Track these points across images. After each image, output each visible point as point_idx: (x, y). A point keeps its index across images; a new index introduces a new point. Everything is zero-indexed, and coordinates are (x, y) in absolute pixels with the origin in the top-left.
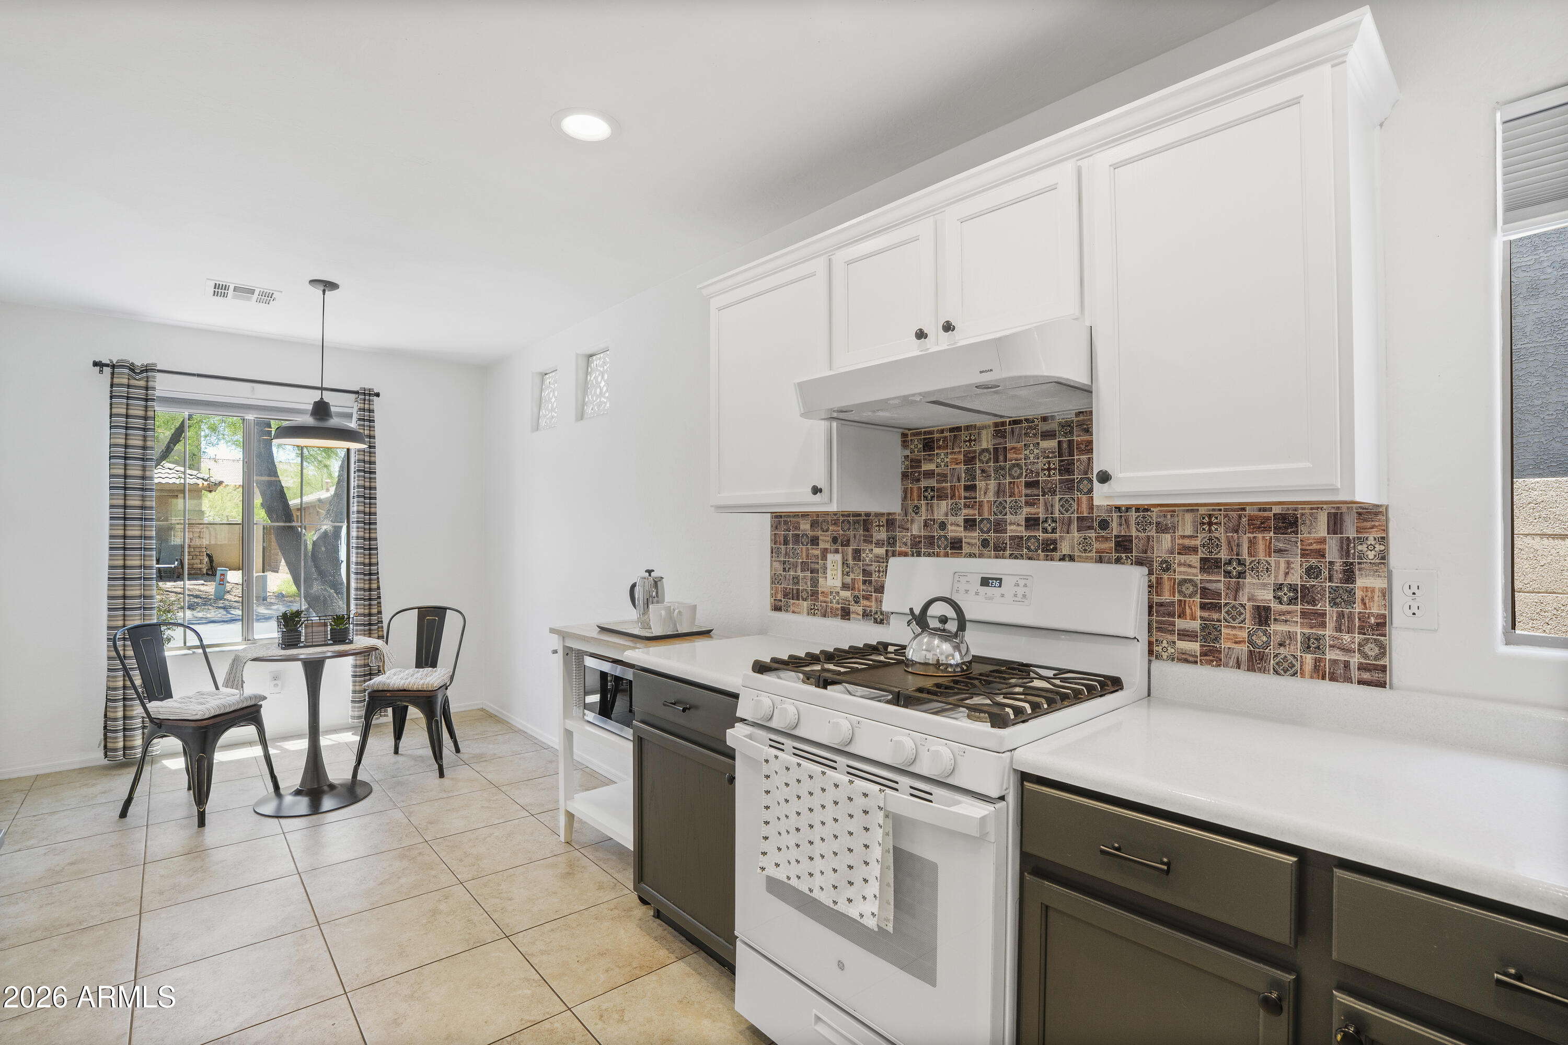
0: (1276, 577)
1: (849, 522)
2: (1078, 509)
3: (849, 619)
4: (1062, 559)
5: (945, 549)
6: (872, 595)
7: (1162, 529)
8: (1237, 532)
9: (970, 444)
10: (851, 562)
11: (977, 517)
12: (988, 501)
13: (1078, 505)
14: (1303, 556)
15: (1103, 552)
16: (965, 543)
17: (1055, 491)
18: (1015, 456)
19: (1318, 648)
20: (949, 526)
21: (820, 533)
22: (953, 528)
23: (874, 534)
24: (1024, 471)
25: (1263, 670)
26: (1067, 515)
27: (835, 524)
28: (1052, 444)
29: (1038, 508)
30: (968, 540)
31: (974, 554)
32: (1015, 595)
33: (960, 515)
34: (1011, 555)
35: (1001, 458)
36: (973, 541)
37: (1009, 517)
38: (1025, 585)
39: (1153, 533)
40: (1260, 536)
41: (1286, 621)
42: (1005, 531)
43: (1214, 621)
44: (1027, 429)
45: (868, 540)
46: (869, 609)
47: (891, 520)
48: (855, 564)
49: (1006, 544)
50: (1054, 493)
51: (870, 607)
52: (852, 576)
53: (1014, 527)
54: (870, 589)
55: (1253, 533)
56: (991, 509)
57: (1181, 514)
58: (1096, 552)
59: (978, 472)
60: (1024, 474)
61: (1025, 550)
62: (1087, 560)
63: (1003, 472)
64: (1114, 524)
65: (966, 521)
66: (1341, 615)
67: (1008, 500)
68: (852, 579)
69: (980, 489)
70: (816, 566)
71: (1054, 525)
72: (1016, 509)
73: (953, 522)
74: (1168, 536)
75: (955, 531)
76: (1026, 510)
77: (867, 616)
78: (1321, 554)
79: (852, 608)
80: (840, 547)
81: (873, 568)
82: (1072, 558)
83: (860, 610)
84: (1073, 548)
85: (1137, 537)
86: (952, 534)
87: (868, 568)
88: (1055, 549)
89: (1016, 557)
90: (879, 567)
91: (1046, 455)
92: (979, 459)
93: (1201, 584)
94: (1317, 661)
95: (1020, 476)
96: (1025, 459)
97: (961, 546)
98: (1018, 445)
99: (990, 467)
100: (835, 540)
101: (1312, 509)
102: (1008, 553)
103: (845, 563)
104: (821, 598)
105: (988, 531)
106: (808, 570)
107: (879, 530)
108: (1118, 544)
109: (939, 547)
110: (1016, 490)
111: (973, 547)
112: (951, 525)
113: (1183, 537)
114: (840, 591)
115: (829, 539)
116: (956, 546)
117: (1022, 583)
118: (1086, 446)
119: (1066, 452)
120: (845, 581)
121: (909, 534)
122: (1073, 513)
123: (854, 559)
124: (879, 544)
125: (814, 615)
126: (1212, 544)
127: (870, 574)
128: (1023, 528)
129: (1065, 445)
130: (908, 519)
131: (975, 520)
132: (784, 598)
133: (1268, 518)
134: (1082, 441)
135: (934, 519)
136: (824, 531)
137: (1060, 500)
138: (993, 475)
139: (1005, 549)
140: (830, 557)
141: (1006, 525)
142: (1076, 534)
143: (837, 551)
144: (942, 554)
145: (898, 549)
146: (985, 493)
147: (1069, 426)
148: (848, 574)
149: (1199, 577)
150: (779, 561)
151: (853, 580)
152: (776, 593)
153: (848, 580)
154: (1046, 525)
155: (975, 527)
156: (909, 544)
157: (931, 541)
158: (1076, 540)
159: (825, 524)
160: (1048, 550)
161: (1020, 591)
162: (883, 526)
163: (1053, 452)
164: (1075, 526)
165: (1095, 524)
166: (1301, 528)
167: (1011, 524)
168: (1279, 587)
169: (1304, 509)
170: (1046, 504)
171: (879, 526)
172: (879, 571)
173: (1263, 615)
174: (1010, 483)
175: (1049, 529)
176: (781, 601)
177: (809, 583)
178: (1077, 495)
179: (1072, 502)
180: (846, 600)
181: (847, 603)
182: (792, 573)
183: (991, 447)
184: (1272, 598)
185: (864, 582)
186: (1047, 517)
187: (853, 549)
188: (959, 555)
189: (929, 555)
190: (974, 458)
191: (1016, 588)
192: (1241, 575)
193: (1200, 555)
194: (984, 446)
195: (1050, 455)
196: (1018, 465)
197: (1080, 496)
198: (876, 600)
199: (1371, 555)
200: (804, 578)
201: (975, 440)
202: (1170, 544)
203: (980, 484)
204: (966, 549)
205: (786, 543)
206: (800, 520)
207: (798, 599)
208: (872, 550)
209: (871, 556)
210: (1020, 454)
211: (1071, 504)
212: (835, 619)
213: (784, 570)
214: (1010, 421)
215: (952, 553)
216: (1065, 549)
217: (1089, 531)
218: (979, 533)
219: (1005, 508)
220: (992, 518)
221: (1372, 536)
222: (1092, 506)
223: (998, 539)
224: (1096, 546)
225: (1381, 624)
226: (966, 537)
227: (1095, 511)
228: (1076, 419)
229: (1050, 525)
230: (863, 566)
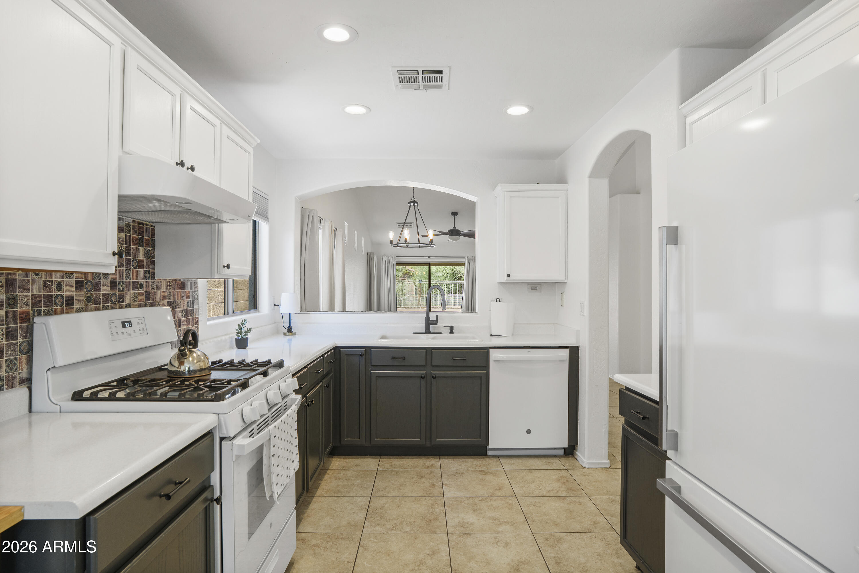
0: (182, 307)
2: (132, 277)
4: (126, 307)
5: (61, 306)
7: (158, 288)
8: (174, 289)
11: (84, 280)
13: (132, 274)
14: (186, 298)
16: (76, 300)
17: (123, 265)
20: (64, 287)
22: (68, 288)
26: (128, 280)
28: (121, 235)
29: (116, 275)
31: (82, 308)
32: (140, 330)
33: (72, 278)
34: (103, 306)
36: (81, 298)
37: (102, 281)
38: (142, 323)
39: (155, 290)
41: (184, 324)
42: (100, 290)
47: (11, 279)
49: (101, 299)
50: (123, 267)
53: (105, 287)
55: (178, 290)
56: (92, 275)
57: (162, 281)
58: (139, 301)
61: (110, 303)
62: (135, 306)
64: (144, 286)
65: (77, 282)
66: (192, 318)
71: (123, 286)
72: (106, 275)
73: (68, 283)
74: (159, 292)
75: (69, 291)
76: (111, 276)
82: (129, 306)
84: (130, 299)
85: (151, 292)
86: (68, 293)
88: (123, 301)
91: (120, 242)
97: (73, 302)
102: (102, 305)
105: (91, 291)
108: (146, 297)
109: (56, 304)
111: (81, 303)
112: (66, 285)
113: (164, 292)
116: (69, 303)
117: (140, 321)
118: (136, 241)
119: (128, 242)
121: (30, 294)
122: (130, 279)
126: (169, 295)
128: (109, 288)
129: (128, 238)
130: (28, 279)
131: (82, 282)
133: (180, 284)
134: (134, 237)
135: (52, 281)
137: (126, 270)
139: (100, 303)
141: (101, 286)
142: (131, 292)
144: (59, 310)
145: (18, 309)
147: (129, 227)
154: (120, 286)
155: (82, 288)
156: (30, 303)
157: (49, 300)
158: (131, 295)
160: (120, 302)
163: (123, 241)
164: (131, 287)
165: (138, 286)
166: (186, 288)
167: (104, 285)
168: (182, 311)
169: (186, 280)
170: (120, 272)
173: (180, 323)
175: (121, 288)
179: (130, 272)
184: (181, 316)
186: (120, 281)
192: (175, 308)
193: (167, 300)
195: (122, 243)
197: (133, 269)
199: (196, 297)
202: (160, 296)
204: (77, 305)
211: (130, 274)
215: (66, 309)
216: (127, 301)
217: (136, 290)
218: (85, 292)
220: (93, 281)
221: (196, 290)
222: (137, 275)
223: (96, 295)
224: (140, 298)
225: (198, 321)
226: (76, 295)
227: (138, 278)
228: (132, 224)
229: (121, 286)
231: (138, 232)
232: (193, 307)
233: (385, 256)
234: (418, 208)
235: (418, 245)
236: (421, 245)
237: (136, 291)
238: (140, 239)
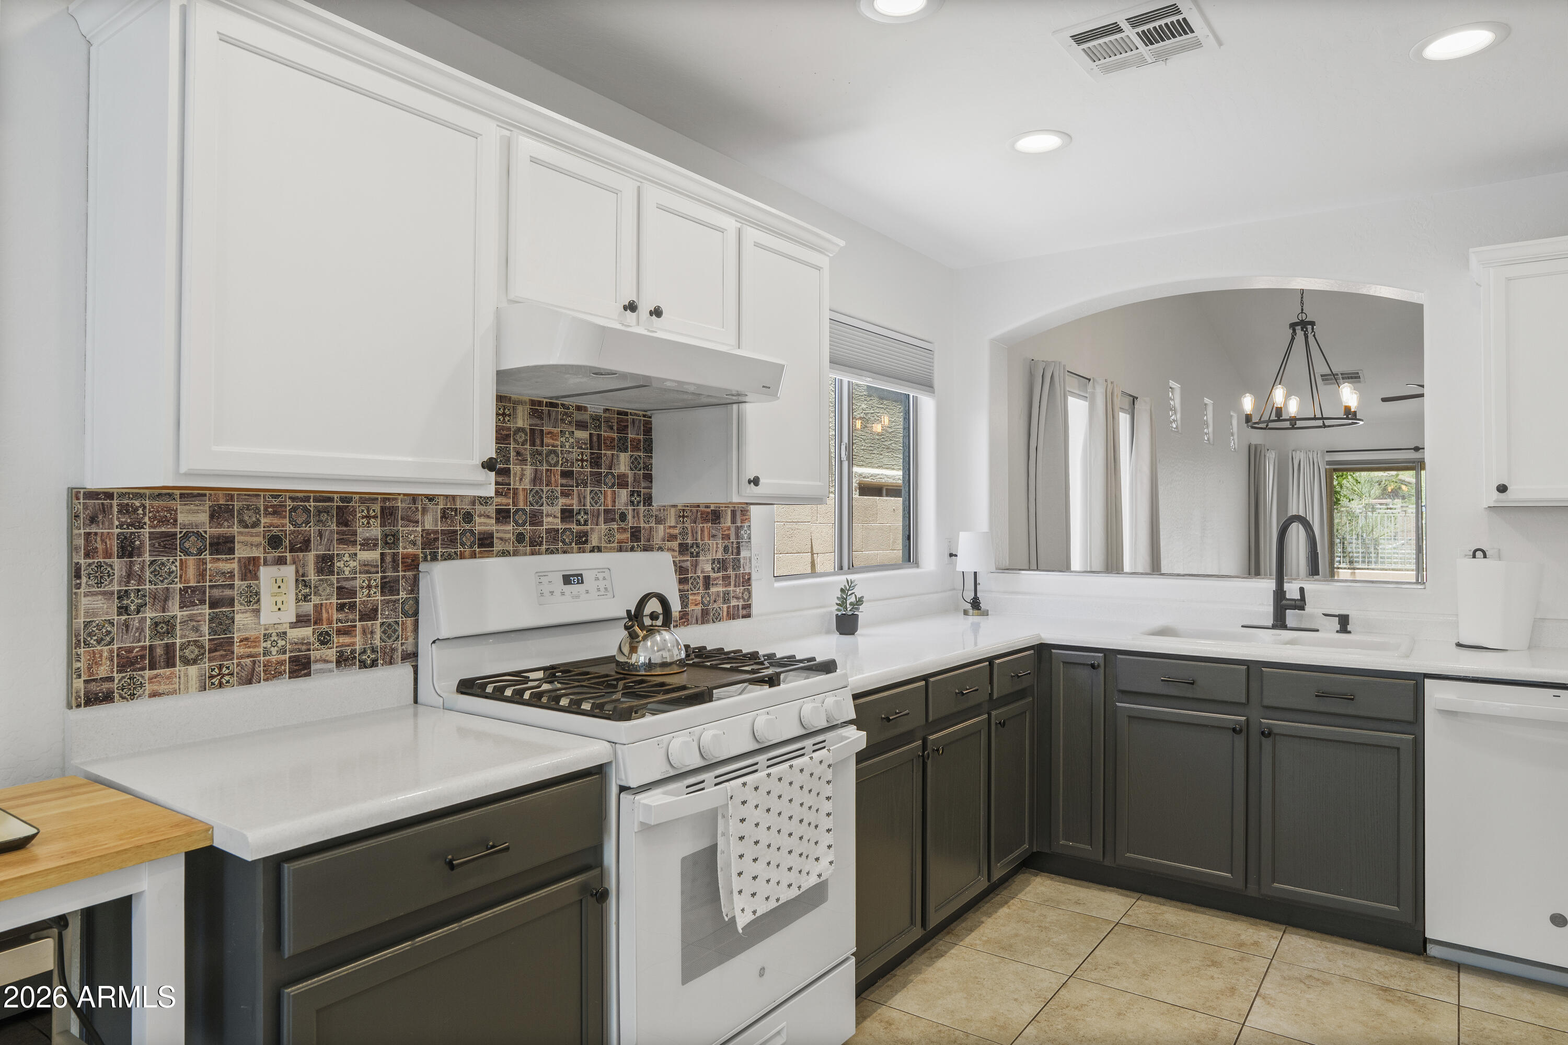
0: (712, 554)
1: (306, 510)
2: (604, 502)
3: (309, 674)
4: (592, 551)
5: (471, 547)
6: (355, 626)
7: (659, 521)
8: (695, 523)
9: (504, 419)
10: (312, 577)
11: (511, 507)
12: (524, 490)
13: (605, 497)
14: (723, 539)
15: (622, 542)
16: (497, 538)
17: (587, 483)
18: (551, 441)
19: (728, 600)
20: (477, 518)
21: (236, 529)
22: (483, 520)
23: (359, 530)
24: (560, 459)
25: (708, 622)
26: (596, 507)
27: (275, 513)
28: (583, 435)
29: (572, 499)
30: (499, 535)
31: (508, 551)
32: (599, 590)
33: (490, 505)
34: (547, 550)
35: (538, 442)
36: (507, 536)
37: (545, 508)
38: (604, 579)
39: (653, 525)
40: (705, 525)
41: (717, 584)
42: (541, 524)
43: (685, 591)
44: (563, 415)
45: (347, 539)
46: (349, 649)
47: (389, 508)
48: (320, 580)
49: (543, 537)
50: (585, 485)
51: (354, 644)
52: (315, 600)
53: (550, 519)
54: (351, 617)
55: (702, 523)
56: (527, 499)
57: (669, 510)
58: (618, 543)
59: (513, 454)
60: (560, 462)
61: (561, 543)
62: (611, 550)
63: (539, 458)
64: (630, 517)
65: (499, 512)
66: (736, 575)
67: (545, 489)
68: (315, 606)
69: (515, 474)
70: (228, 592)
71: (586, 517)
72: (552, 500)
73: (482, 512)
74: (662, 526)
75: (485, 524)
76: (562, 501)
77: (345, 660)
78: (728, 537)
79: (314, 655)
80: (288, 554)
81: (358, 583)
82: (599, 549)
83: (331, 653)
84: (600, 539)
85: (644, 528)
86: (480, 528)
87: (347, 584)
88: (586, 542)
89: (552, 552)
90: (369, 581)
91: (580, 445)
92: (514, 439)
93: (679, 563)
94: (728, 608)
95: (556, 465)
96: (561, 447)
97: (492, 542)
98: (555, 430)
99: (526, 449)
100: (274, 542)
101: (725, 507)
102: (544, 547)
103: (301, 580)
104: (238, 650)
105: (524, 524)
106: (202, 602)
107: (368, 523)
108: (632, 534)
109: (463, 545)
110: (553, 479)
111: (507, 543)
112: (480, 516)
113: (670, 527)
114: (288, 630)
115: (260, 539)
116: (485, 543)
117: (600, 576)
118: (611, 442)
119: (595, 444)
120: (301, 611)
121: (419, 529)
122: (600, 506)
123: (320, 571)
124: (368, 545)
125: (221, 685)
126: (684, 533)
127: (352, 593)
128: (559, 520)
129: (595, 439)
130: (417, 508)
131: (508, 511)
132: (119, 672)
133: (708, 513)
134: (608, 437)
135: (456, 509)
136: (246, 527)
137: (591, 492)
138: (529, 459)
139: (541, 544)
140: (266, 574)
141: (542, 517)
142: (603, 526)
143: (281, 561)
144: (467, 554)
145: (401, 550)
146: (521, 479)
147: (598, 420)
148: (306, 598)
149: (678, 559)
150: (104, 593)
151: (318, 608)
152: (94, 662)
153: (308, 608)
154: (579, 517)
155: (508, 520)
156: (419, 543)
157: (451, 537)
158: (603, 532)
159: (251, 513)
160: (581, 543)
161: (602, 584)
162: (375, 517)
163: (586, 444)
164: (602, 519)
165: (617, 517)
166: (722, 520)
167: (547, 516)
168: (713, 561)
169: (722, 507)
170: (579, 495)
171: (368, 517)
172: (369, 587)
173: (707, 582)
174: (547, 470)
175: (582, 521)
176: (110, 679)
177: (205, 629)
178: (604, 488)
179: (600, 495)
180: (303, 644)
181: (304, 647)
182: (149, 614)
183: (527, 427)
184: (711, 569)
185: (341, 608)
186: (580, 509)
187: (317, 556)
188: (489, 554)
189: (449, 557)
190: (508, 436)
191: (597, 583)
192: (698, 555)
193: (679, 541)
194: (520, 424)
195: (583, 447)
196: (555, 452)
198: (364, 632)
199: (746, 536)
200: (191, 618)
201: (509, 415)
202: (663, 533)
203: (515, 468)
204: (498, 546)
205: (128, 549)
206: (177, 504)
207: (170, 663)
208: (356, 554)
209: (352, 564)
210: (556, 440)
211: (599, 497)
212: (275, 682)
213: (123, 610)
214: (546, 402)
215: (480, 552)
216: (594, 541)
217: (612, 523)
218: (513, 526)
219: (542, 498)
220: (528, 509)
221: (746, 524)
222: (615, 498)
223: (534, 532)
224: (618, 536)
225: (749, 579)
226: (498, 531)
227: (617, 504)
228: (603, 415)
229: (582, 517)
230: (338, 582)
231: (615, 428)
232: (738, 553)
233: (1298, 452)
234: (1314, 336)
235: (1320, 423)
236: (1327, 422)
237: (613, 525)
238: (620, 439)
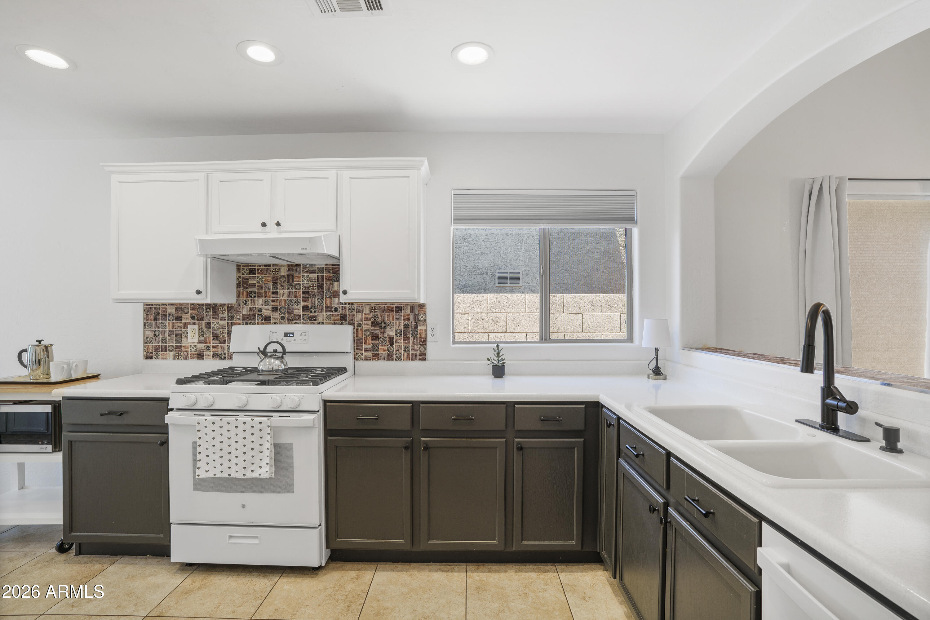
0: (396, 327)
1: (203, 308)
2: (325, 303)
3: (203, 359)
4: (319, 323)
5: (261, 321)
6: (218, 345)
7: (358, 311)
8: (383, 312)
9: (275, 273)
10: (204, 329)
11: (279, 306)
12: (284, 299)
13: (325, 302)
14: (403, 320)
15: (336, 321)
17: (316, 295)
18: (298, 280)
19: (408, 350)
20: (264, 310)
21: (182, 314)
22: (266, 311)
23: (220, 315)
24: (302, 287)
25: (392, 360)
26: (321, 306)
27: (193, 309)
28: (315, 276)
29: (308, 302)
30: (273, 317)
31: (277, 323)
32: (301, 340)
33: (270, 305)
34: (296, 323)
35: (291, 280)
36: (277, 317)
37: (294, 306)
38: (305, 335)
39: (355, 313)
40: (391, 313)
41: (399, 342)
42: (293, 312)
43: (376, 344)
44: (303, 269)
45: (216, 317)
46: (216, 353)
47: (230, 307)
48: (206, 330)
49: (293, 318)
50: (315, 297)
51: (218, 351)
52: (205, 336)
53: (297, 311)
54: (217, 342)
55: (388, 312)
56: (285, 303)
57: (365, 306)
58: (333, 321)
59: (279, 286)
60: (302, 288)
61: (302, 320)
62: (329, 323)
63: (291, 287)
64: (340, 310)
65: (273, 308)
66: (414, 339)
67: (294, 299)
68: (205, 338)
69: (280, 294)
70: (180, 332)
71: (315, 310)
72: (298, 303)
73: (266, 308)
74: (360, 314)
75: (267, 313)
76: (303, 304)
77: (215, 356)
78: (408, 319)
79: (205, 353)
80: (197, 322)
81: (219, 331)
82: (323, 323)
83: (210, 353)
84: (323, 319)
85: (349, 314)
86: (265, 314)
87: (215, 332)
88: (315, 320)
89: (298, 324)
90: (223, 331)
91: (312, 280)
92: (280, 280)
93: (372, 331)
94: (408, 354)
95: (300, 289)
96: (302, 282)
97: (270, 319)
98: (299, 275)
99: (285, 284)
100: (193, 318)
101: (406, 304)
102: (294, 322)
103: (200, 330)
104: (183, 349)
105: (284, 313)
106: (173, 334)
107: (223, 312)
108: (341, 317)
109: (258, 320)
110: (298, 295)
111: (277, 320)
113: (366, 314)
114: (197, 345)
115: (189, 317)
116: (267, 319)
117: (303, 334)
118: (329, 278)
119: (320, 280)
120: (200, 339)
121: (241, 314)
122: (323, 305)
123: (206, 327)
124: (222, 319)
125: (178, 358)
126: (375, 317)
127: (217, 335)
128: (301, 311)
129: (320, 277)
130: (240, 307)
131: (277, 308)
132: (154, 351)
133: (393, 307)
134: (327, 276)
135: (256, 307)
136: (185, 313)
137: (318, 299)
138: (287, 288)
139: (292, 320)
140: (190, 327)
141: (293, 310)
142: (325, 313)
143: (195, 324)
144: (260, 323)
145: (234, 321)
146: (283, 295)
147: (322, 269)
148: (202, 335)
149: (371, 329)
150: (151, 330)
151: (206, 339)
152: (148, 348)
153: (203, 338)
155: (277, 311)
156: (241, 319)
157: (253, 317)
158: (324, 316)
159: (186, 309)
160: (312, 320)
161: (303, 337)
162: (225, 310)
163: (315, 279)
164: (324, 310)
165: (333, 310)
166: (403, 311)
167: (295, 309)
168: (397, 331)
169: (404, 304)
170: (311, 301)
171: (223, 310)
172: (223, 333)
173: (392, 341)
174: (295, 291)
175: (313, 311)
176: (152, 353)
177: (174, 342)
178: (325, 297)
179: (323, 300)
180: (201, 349)
181: (202, 350)
182: (161, 337)
183: (286, 275)
184: (394, 335)
185: (213, 339)
186: (312, 307)
187: (206, 322)
188: (269, 323)
189: (253, 324)
190: (277, 279)
191: (301, 337)
192: (385, 327)
193: (372, 321)
194: (282, 274)
195: (314, 281)
196: (299, 284)
197: (326, 298)
198: (221, 348)
199: (422, 319)
200: (171, 339)
201: (278, 271)
202: (361, 317)
203: (280, 291)
204: (273, 321)
205: (156, 319)
206: (167, 307)
207: (166, 351)
208: (218, 322)
209: (217, 325)
210: (300, 279)
212: (193, 360)
213: (155, 335)
214: (295, 265)
215: (265, 323)
216: (320, 319)
218: (279, 313)
219: (293, 302)
220: (286, 307)
221: (422, 313)
222: (332, 302)
223: (289, 316)
224: (333, 318)
225: (424, 341)
226: (272, 315)
227: (332, 304)
228: (325, 267)
229: (313, 310)
230: (212, 331)
231: (332, 272)
232: (416, 327)
237: (330, 313)
238: (334, 276)
